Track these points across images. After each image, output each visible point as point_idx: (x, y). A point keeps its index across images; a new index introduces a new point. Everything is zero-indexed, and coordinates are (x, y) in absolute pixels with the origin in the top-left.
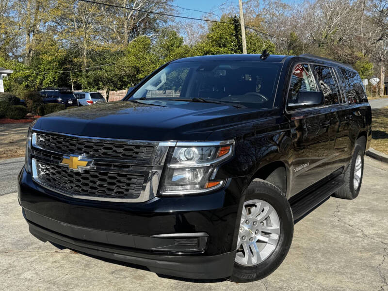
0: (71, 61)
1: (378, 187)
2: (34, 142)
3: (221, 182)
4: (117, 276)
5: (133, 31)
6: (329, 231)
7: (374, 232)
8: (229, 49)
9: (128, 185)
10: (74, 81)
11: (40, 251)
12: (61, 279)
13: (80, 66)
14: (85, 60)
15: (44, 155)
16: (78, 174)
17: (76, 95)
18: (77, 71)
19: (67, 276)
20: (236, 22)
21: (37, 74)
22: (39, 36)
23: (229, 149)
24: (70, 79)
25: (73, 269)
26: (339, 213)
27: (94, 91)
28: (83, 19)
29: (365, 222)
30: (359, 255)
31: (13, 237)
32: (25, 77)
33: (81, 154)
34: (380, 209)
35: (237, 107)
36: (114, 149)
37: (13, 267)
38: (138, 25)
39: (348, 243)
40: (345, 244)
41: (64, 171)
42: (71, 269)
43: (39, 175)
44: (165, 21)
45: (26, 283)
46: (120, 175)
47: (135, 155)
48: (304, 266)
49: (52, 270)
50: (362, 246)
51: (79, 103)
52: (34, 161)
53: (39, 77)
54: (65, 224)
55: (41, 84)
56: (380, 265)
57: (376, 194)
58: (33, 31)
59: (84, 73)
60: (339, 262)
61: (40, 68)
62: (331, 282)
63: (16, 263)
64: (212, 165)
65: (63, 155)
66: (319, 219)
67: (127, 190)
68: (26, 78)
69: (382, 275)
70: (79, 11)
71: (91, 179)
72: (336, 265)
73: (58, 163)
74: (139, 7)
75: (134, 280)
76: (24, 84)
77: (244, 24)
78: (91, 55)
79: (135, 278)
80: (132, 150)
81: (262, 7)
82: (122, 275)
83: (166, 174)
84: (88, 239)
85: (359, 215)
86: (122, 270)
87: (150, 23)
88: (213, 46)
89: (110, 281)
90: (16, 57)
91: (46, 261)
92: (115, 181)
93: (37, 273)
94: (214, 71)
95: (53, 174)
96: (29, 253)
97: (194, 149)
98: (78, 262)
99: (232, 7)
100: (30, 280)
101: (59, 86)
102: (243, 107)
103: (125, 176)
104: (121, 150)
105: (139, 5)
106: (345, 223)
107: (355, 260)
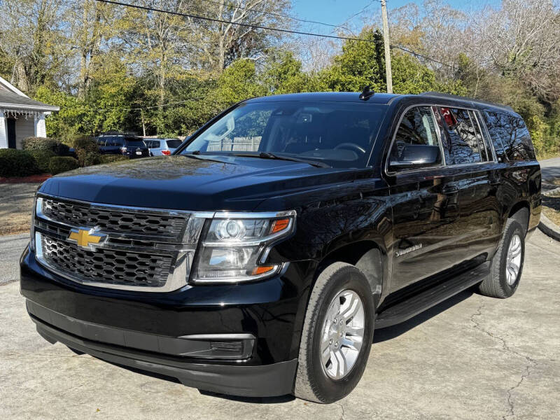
0: (143, 95)
1: (551, 282)
2: (39, 210)
3: (276, 267)
4: (146, 390)
5: (232, 52)
6: (455, 341)
7: (521, 344)
8: (366, 78)
9: (153, 268)
10: (146, 122)
11: (54, 354)
12: (74, 390)
13: (155, 101)
14: (162, 93)
15: (50, 227)
16: (90, 253)
17: (147, 142)
18: (151, 109)
19: (81, 388)
20: (378, 38)
21: (96, 112)
22: (98, 59)
23: (288, 224)
24: (141, 120)
25: (91, 378)
26: (479, 317)
27: (173, 136)
28: (161, 33)
29: (513, 329)
30: (488, 373)
31: (22, 335)
32: (79, 116)
33: (93, 226)
34: (542, 312)
35: (316, 166)
36: (135, 220)
37: (14, 374)
38: (239, 42)
39: (479, 357)
40: (473, 359)
41: (73, 249)
42: (88, 379)
43: (44, 254)
44: (279, 37)
45: (26, 395)
46: (141, 256)
47: (161, 229)
48: (405, 385)
49: (63, 379)
50: (497, 362)
51: (151, 153)
52: (38, 235)
53: (98, 117)
54: (72, 319)
55: (100, 126)
56: (513, 388)
57: (544, 292)
58: (91, 50)
59: (160, 111)
60: (455, 382)
61: (99, 104)
62: (436, 407)
63: (19, 369)
64: (262, 244)
65: (71, 228)
66: (447, 323)
67: (151, 275)
68: (81, 117)
69: (510, 401)
70: (156, 24)
71: (106, 260)
72: (450, 386)
73: (65, 238)
74: (242, 16)
75: (168, 396)
76: (77, 126)
77: (388, 42)
78: (172, 87)
79: (171, 393)
80: (157, 222)
81: (422, 15)
82: (154, 389)
83: (201, 255)
84: (101, 340)
85: (508, 320)
86: (153, 382)
87: (256, 40)
88: (343, 73)
89: (136, 396)
90: (69, 87)
91: (58, 368)
92: (135, 263)
93: (43, 383)
94: (295, 115)
95: (61, 253)
96: (39, 356)
97: (240, 223)
98: (100, 370)
99: (379, 16)
100: (33, 391)
101: (125, 130)
102: (325, 166)
103: (147, 256)
104: (143, 222)
105: (241, 14)
106: (483, 330)
107: (480, 380)
